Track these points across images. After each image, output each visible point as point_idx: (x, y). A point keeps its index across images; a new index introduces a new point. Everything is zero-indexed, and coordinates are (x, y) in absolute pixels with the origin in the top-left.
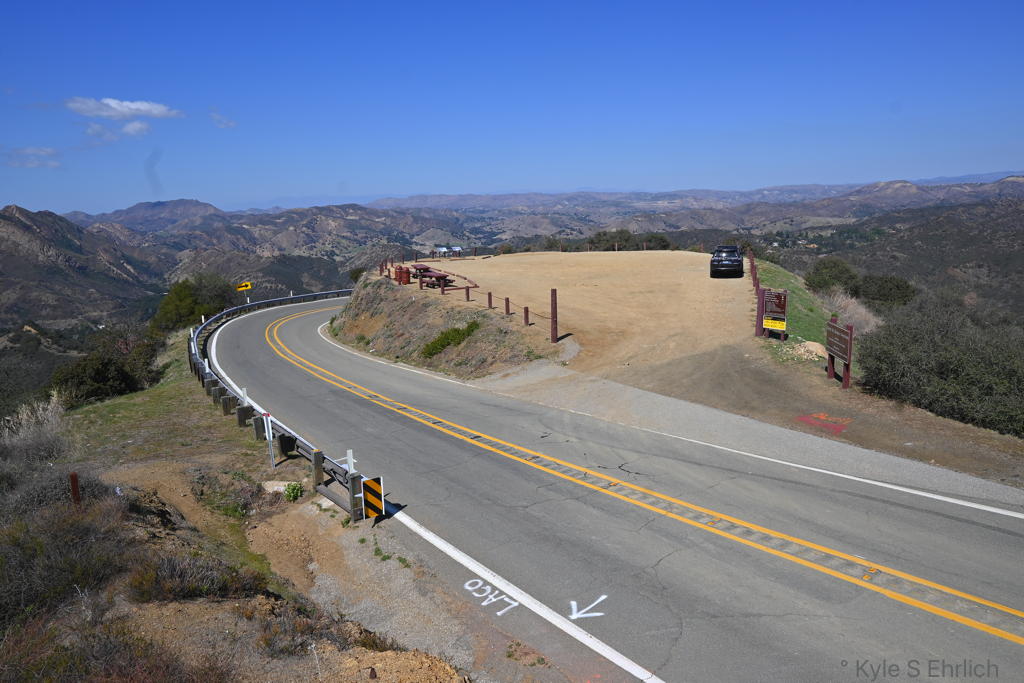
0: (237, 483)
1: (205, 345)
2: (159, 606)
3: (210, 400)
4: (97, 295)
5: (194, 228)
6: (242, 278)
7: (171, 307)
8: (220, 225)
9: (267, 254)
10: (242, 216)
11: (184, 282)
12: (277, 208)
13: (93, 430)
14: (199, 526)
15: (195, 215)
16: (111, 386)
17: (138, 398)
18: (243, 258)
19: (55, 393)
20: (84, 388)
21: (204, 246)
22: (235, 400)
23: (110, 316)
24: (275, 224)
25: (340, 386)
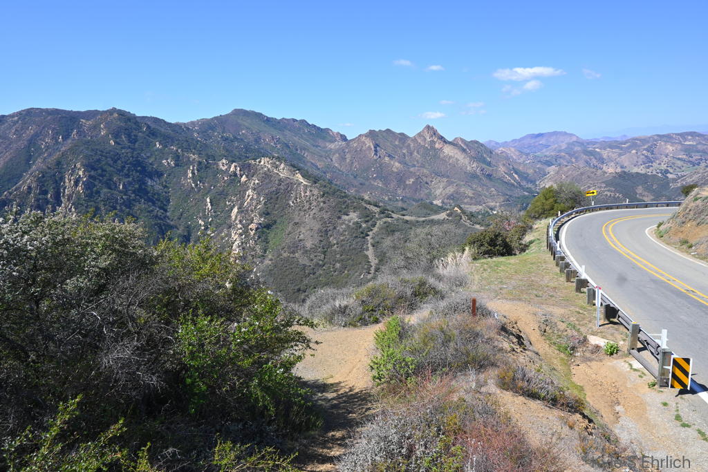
0: (569, 331)
1: (558, 232)
2: (513, 396)
3: (558, 270)
4: (495, 193)
5: (560, 151)
6: (589, 187)
7: (539, 204)
8: (579, 149)
9: (611, 170)
10: (597, 143)
11: (549, 188)
12: (625, 136)
13: (485, 275)
14: (540, 352)
15: (562, 142)
16: (498, 250)
17: (511, 260)
18: (593, 172)
19: (467, 248)
20: (483, 248)
21: (565, 164)
22: (575, 273)
23: (500, 206)
24: (621, 149)
25: (660, 277)
